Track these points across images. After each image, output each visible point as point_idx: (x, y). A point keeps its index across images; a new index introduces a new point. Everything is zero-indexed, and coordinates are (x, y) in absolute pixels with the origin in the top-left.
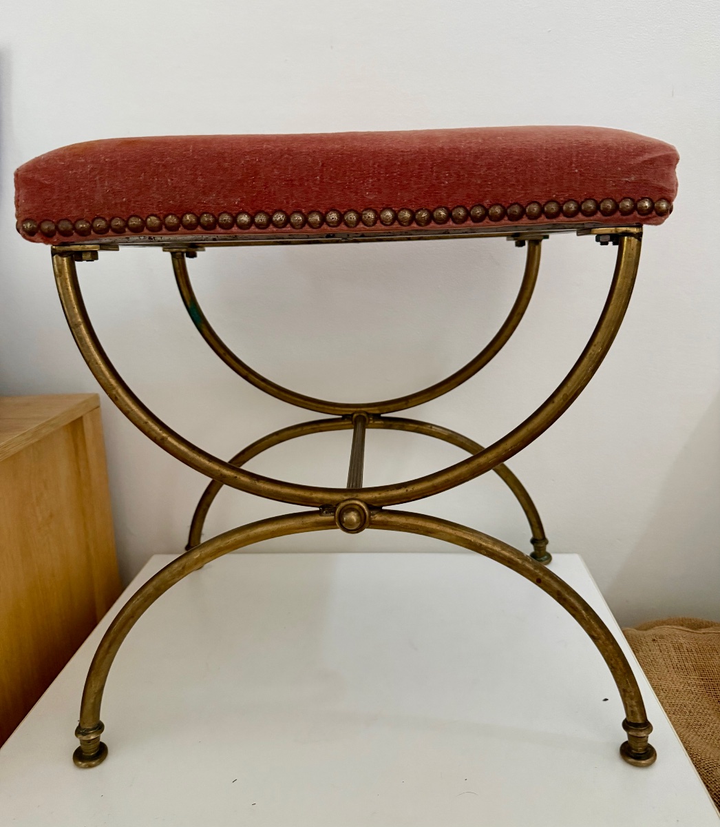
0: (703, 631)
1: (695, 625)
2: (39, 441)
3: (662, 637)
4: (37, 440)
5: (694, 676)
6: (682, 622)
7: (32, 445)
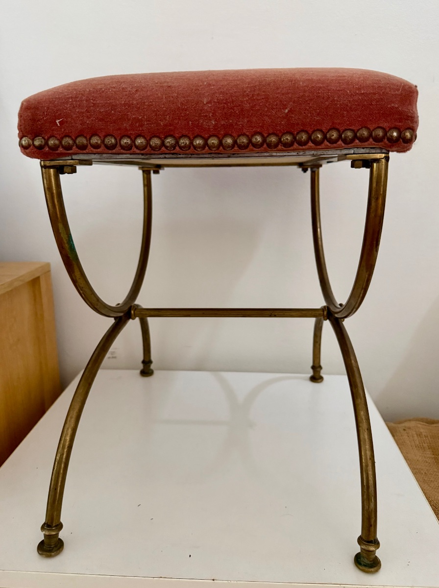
0: (435, 425)
1: (431, 422)
2: (11, 291)
3: (409, 428)
4: (10, 289)
5: (429, 453)
6: (422, 420)
7: (7, 292)
